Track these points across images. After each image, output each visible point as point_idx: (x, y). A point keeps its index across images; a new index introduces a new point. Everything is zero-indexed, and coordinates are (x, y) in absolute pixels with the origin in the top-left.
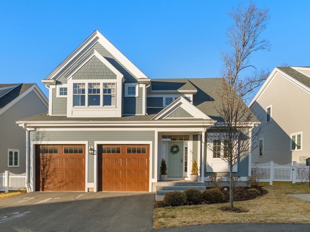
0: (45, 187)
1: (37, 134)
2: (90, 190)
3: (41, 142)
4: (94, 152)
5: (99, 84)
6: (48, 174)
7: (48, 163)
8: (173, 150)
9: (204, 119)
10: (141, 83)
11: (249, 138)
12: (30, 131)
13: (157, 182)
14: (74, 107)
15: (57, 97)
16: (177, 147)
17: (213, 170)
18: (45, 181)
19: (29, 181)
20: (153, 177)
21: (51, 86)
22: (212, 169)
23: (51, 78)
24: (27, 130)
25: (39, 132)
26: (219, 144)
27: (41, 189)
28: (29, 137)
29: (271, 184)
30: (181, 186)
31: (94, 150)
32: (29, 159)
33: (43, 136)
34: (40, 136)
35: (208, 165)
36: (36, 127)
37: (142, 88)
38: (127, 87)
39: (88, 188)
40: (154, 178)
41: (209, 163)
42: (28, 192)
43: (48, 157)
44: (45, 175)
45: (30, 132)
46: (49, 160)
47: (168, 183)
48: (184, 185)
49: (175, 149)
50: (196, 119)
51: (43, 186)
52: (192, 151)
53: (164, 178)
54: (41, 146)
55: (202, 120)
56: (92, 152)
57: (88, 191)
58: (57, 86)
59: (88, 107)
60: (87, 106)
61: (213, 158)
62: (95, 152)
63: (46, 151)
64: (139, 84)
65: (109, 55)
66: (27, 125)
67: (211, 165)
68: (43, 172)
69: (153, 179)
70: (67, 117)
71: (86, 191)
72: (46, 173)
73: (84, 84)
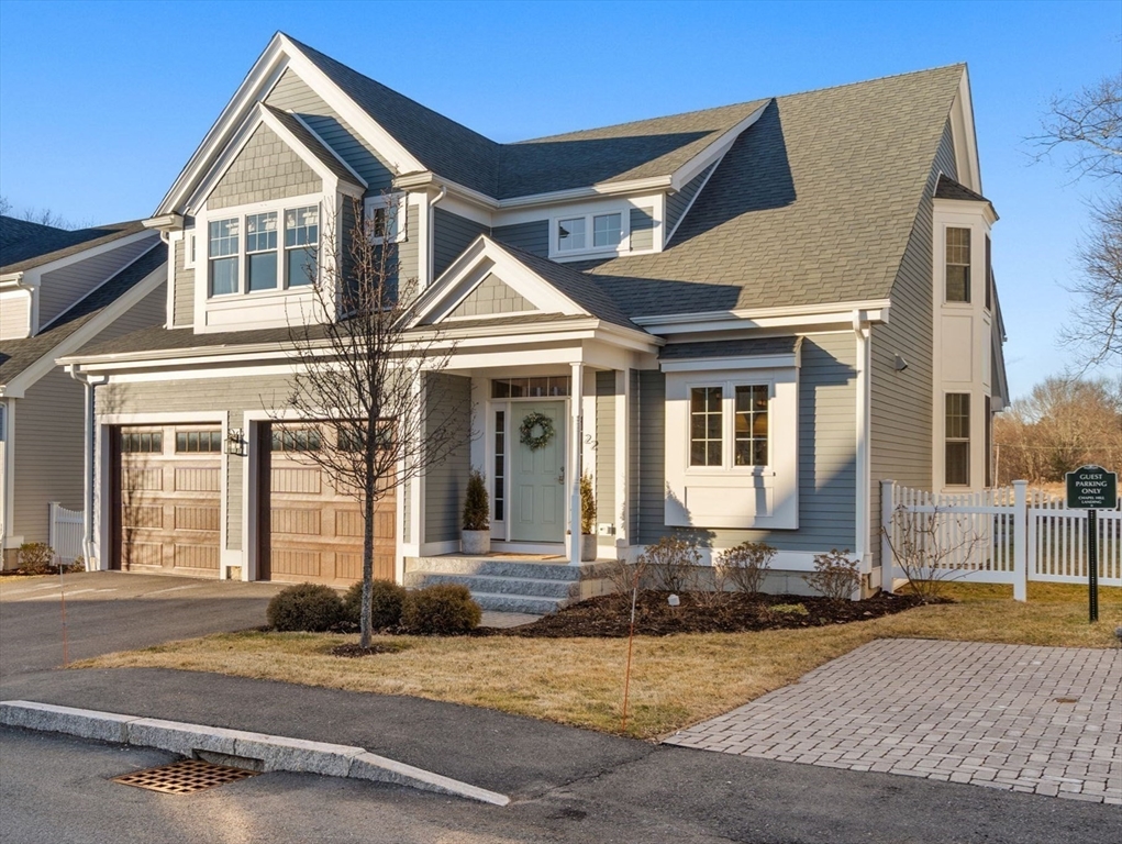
0: (134, 556)
1: (111, 392)
2: (234, 575)
3: (118, 418)
4: (242, 447)
5: (273, 215)
6: (140, 517)
7: (140, 479)
8: (528, 435)
9: (566, 314)
10: (411, 191)
11: (854, 374)
12: (95, 385)
13: (418, 556)
14: (211, 300)
15: (185, 268)
16: (541, 420)
17: (689, 519)
18: (132, 537)
19: (92, 536)
20: (406, 539)
21: (172, 234)
22: (685, 513)
23: (169, 211)
24: (87, 383)
25: (113, 388)
26: (717, 406)
27: (124, 563)
28: (92, 403)
29: (1020, 594)
30: (497, 575)
31: (242, 442)
32: (93, 470)
33: (125, 397)
34: (118, 397)
35: (670, 496)
36: (107, 373)
37: (416, 207)
38: (372, 211)
39: (229, 568)
40: (409, 542)
41: (673, 489)
42: (87, 570)
43: (140, 465)
44: (132, 518)
45: (96, 388)
46: (143, 472)
47: (452, 563)
48: (504, 574)
49: (537, 432)
50: (544, 315)
51: (129, 552)
52: (594, 438)
53: (471, 544)
54: (123, 429)
55: (559, 317)
56: (238, 445)
57: (229, 577)
58: (186, 231)
59: (247, 296)
60: (243, 293)
61: (692, 464)
62: (245, 446)
63: (135, 446)
64: (407, 194)
65: (320, 105)
66: (83, 368)
67: (681, 498)
68: (128, 510)
69: (406, 545)
70: (195, 333)
71: (223, 576)
72: (134, 513)
73: (236, 220)
